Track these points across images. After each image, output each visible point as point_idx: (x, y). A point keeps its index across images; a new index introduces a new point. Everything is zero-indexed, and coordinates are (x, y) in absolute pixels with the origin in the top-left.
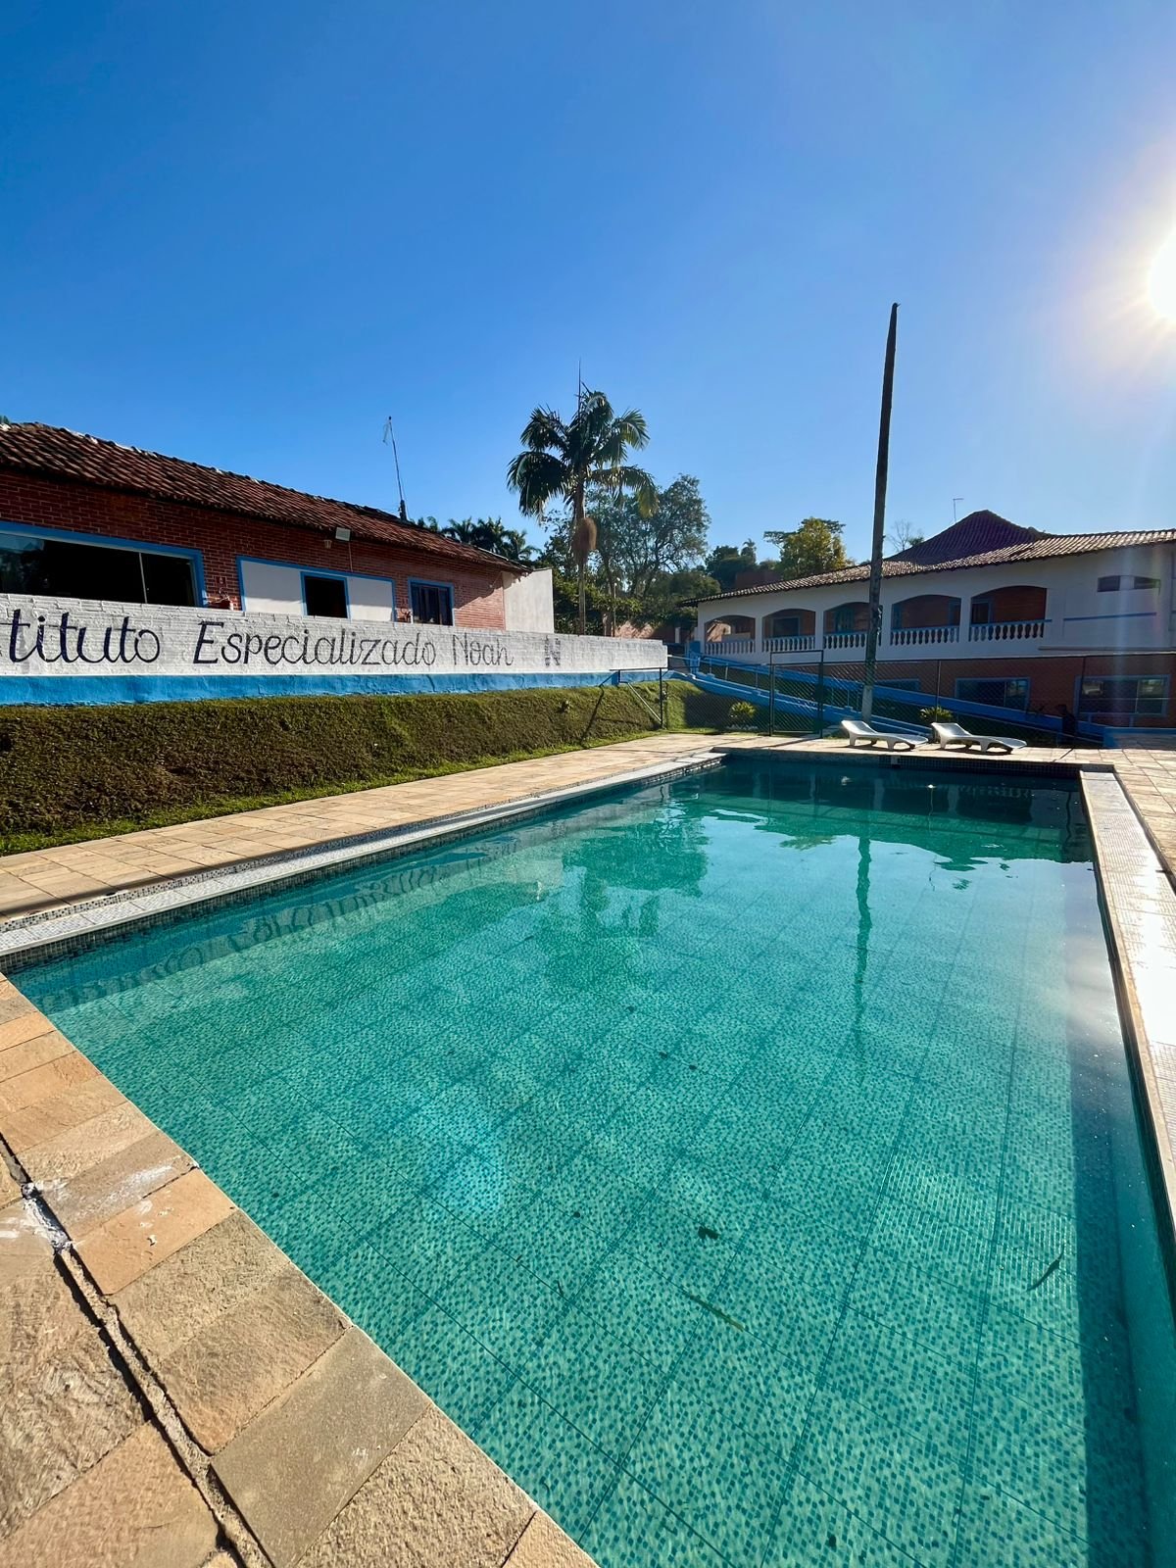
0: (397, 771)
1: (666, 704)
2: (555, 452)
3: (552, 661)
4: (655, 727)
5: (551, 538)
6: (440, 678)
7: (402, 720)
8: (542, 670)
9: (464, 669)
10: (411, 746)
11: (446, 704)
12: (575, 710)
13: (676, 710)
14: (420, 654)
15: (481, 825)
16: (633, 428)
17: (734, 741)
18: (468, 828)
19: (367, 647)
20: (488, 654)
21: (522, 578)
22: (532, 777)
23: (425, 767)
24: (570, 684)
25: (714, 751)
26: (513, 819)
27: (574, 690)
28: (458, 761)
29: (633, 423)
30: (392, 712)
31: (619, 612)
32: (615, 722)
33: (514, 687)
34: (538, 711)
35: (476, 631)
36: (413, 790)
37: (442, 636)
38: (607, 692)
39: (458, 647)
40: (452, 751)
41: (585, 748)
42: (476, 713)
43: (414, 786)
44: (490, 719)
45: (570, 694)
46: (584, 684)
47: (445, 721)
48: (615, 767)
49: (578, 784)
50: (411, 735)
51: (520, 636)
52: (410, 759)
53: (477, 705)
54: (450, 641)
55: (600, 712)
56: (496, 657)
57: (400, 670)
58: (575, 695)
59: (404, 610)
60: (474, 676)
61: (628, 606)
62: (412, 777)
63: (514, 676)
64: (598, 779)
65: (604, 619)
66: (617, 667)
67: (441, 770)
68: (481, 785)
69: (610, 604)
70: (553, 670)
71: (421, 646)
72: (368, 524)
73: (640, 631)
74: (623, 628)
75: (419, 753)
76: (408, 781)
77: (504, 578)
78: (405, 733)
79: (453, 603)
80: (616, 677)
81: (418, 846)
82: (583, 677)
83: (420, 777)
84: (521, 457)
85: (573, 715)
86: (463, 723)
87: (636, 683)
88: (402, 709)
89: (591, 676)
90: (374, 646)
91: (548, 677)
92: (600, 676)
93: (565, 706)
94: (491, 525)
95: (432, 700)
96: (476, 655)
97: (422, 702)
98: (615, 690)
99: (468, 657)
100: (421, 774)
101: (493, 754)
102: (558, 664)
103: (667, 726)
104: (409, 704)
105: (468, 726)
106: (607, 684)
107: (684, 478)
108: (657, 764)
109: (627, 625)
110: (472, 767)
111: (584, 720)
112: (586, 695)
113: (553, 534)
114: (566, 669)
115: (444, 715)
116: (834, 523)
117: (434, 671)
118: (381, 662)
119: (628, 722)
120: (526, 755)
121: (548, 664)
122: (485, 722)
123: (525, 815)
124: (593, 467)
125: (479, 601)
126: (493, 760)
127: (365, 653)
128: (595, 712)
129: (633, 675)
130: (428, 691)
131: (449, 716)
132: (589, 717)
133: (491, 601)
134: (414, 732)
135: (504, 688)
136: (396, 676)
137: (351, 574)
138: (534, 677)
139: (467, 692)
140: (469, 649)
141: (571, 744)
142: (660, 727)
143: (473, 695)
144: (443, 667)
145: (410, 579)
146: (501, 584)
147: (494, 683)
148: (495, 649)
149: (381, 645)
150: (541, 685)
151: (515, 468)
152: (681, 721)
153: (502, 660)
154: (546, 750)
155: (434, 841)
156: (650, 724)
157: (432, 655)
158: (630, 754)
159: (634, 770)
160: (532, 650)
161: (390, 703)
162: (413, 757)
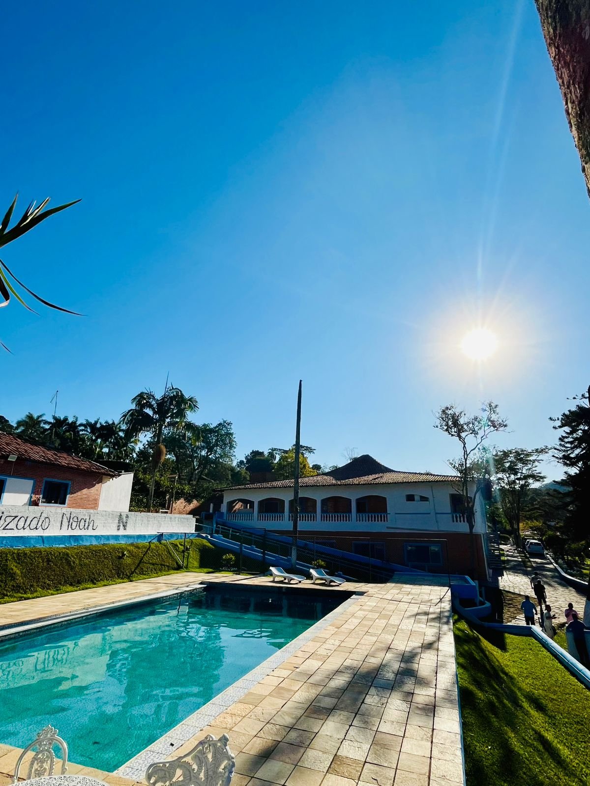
0: (7, 595)
1: (189, 553)
2: (149, 411)
3: (122, 527)
4: (178, 568)
5: (148, 441)
6: (49, 538)
7: (19, 563)
8: (116, 533)
9: (66, 532)
10: (20, 580)
11: (49, 553)
12: (129, 557)
13: (194, 557)
14: (40, 523)
15: (50, 625)
16: (192, 404)
17: (217, 577)
18: (43, 627)
19: (8, 520)
20: (82, 523)
21: (114, 478)
22: (89, 599)
23: (25, 593)
24: (131, 541)
25: (201, 583)
26: (69, 622)
27: (132, 544)
28: (47, 589)
29: (192, 401)
30: (13, 558)
31: (177, 493)
32: (153, 564)
33: (94, 543)
34: (105, 558)
35: (78, 510)
36: (15, 607)
37: (57, 513)
38: (152, 546)
39: (65, 520)
40: (45, 583)
41: (131, 581)
42: (66, 559)
43: (17, 605)
44: (74, 563)
45: (129, 548)
46: (140, 541)
47: (45, 564)
48: (140, 593)
49: (113, 603)
50: (22, 573)
51: (104, 513)
52: (17, 588)
53: (67, 555)
54: (61, 516)
55: (145, 559)
56: (87, 525)
57: (26, 533)
58: (131, 548)
59: (37, 496)
60: (70, 536)
61: (182, 490)
62: (15, 599)
63: (95, 536)
64: (126, 600)
65: (167, 497)
66: (162, 531)
67: (35, 595)
68: (58, 604)
69: (172, 489)
70: (122, 532)
71: (42, 518)
72: (29, 451)
73: (190, 504)
74: (179, 502)
75: (24, 584)
76: (12, 602)
77: (103, 478)
78: (18, 572)
79: (68, 491)
80: (160, 537)
81: (12, 636)
82: (139, 537)
83: (21, 599)
84: (129, 411)
85: (127, 560)
86: (56, 565)
87: (173, 540)
88: (20, 557)
89: (144, 536)
90: (14, 519)
91: (116, 537)
92: (150, 536)
93: (123, 555)
94: (113, 423)
95: (40, 552)
96: (74, 524)
97: (34, 552)
98: (159, 545)
99: (70, 525)
100: (22, 597)
101: (71, 585)
102: (125, 529)
103: (187, 567)
104: (26, 554)
105: (59, 568)
106: (154, 541)
107: (225, 422)
108: (164, 591)
109: (182, 500)
110: (55, 593)
111: (134, 563)
112: (139, 548)
113: (149, 439)
114: (130, 531)
115: (46, 560)
116: (309, 448)
117: (46, 534)
118: (15, 528)
119: (161, 565)
120: (92, 586)
121: (118, 529)
122: (70, 565)
123: (77, 620)
124: (168, 420)
125: (85, 491)
126: (70, 588)
127: (6, 523)
128: (142, 559)
129: (171, 535)
130: (39, 546)
131: (49, 561)
132: (137, 562)
133: (93, 490)
134: (24, 571)
135: (88, 544)
136: (22, 537)
137: (10, 476)
138: (108, 538)
139: (64, 546)
140: (71, 520)
141: (122, 578)
142: (182, 568)
143: (67, 548)
144: (54, 531)
145: (46, 479)
146: (100, 481)
147: (83, 541)
148: (87, 521)
149: (17, 519)
150: (112, 542)
151: (125, 416)
152: (196, 564)
153: (91, 527)
154: (106, 582)
155: (21, 634)
156: (175, 566)
157: (47, 525)
158: (153, 585)
159: (149, 595)
160: (111, 521)
161: (14, 553)
162: (20, 587)
